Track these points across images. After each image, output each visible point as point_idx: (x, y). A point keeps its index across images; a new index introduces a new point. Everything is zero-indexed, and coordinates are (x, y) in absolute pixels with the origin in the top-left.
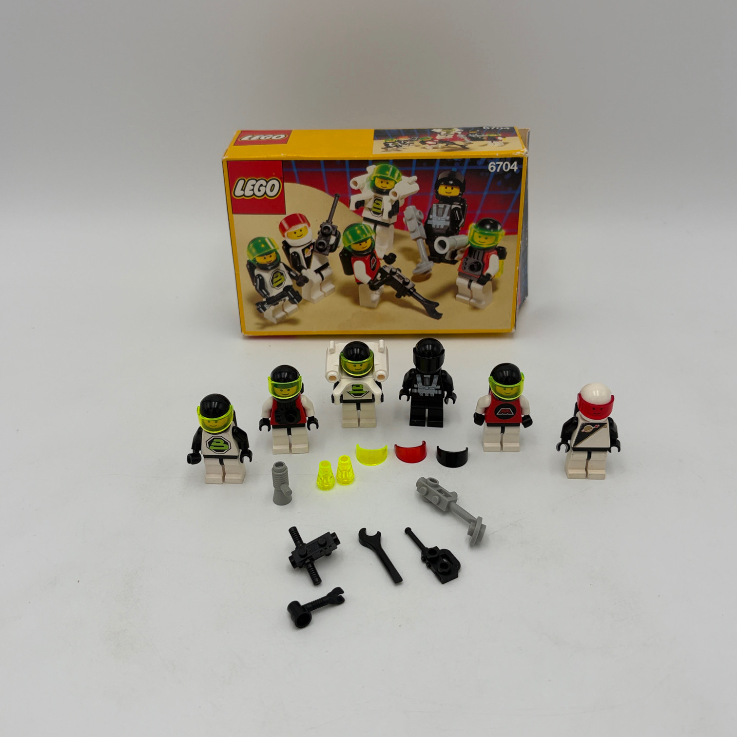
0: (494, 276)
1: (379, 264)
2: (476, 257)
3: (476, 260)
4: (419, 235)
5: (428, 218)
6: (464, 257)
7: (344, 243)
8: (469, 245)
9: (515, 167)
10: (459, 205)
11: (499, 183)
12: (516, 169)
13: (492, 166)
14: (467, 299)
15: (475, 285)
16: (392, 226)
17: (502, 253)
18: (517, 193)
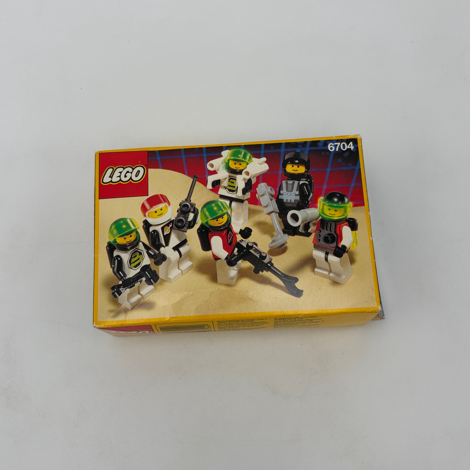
0: (349, 248)
1: (236, 238)
2: (329, 228)
3: (328, 232)
4: (272, 210)
5: (280, 194)
6: (317, 228)
7: (201, 219)
8: (320, 218)
9: (351, 146)
10: (306, 181)
11: (340, 160)
12: (352, 148)
13: (331, 146)
14: (327, 273)
15: (331, 258)
16: (246, 202)
17: (353, 224)
18: (357, 168)
